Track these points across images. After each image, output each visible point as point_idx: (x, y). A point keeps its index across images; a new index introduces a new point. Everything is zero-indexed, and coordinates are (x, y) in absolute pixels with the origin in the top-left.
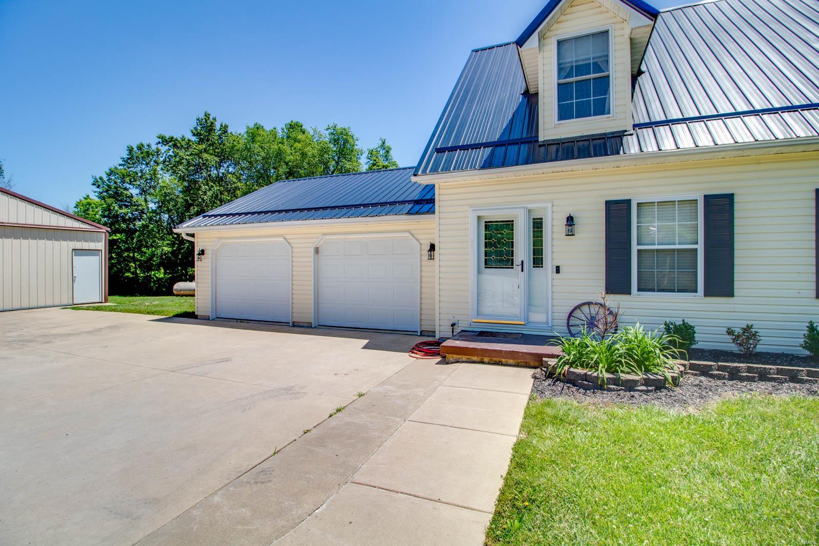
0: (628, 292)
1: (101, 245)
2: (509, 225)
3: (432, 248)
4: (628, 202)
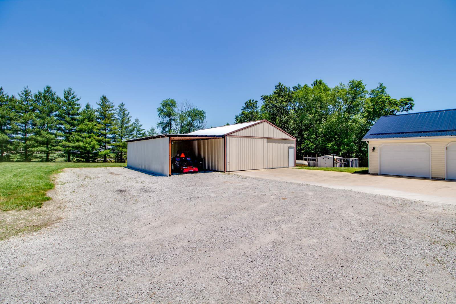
1: (294, 145)
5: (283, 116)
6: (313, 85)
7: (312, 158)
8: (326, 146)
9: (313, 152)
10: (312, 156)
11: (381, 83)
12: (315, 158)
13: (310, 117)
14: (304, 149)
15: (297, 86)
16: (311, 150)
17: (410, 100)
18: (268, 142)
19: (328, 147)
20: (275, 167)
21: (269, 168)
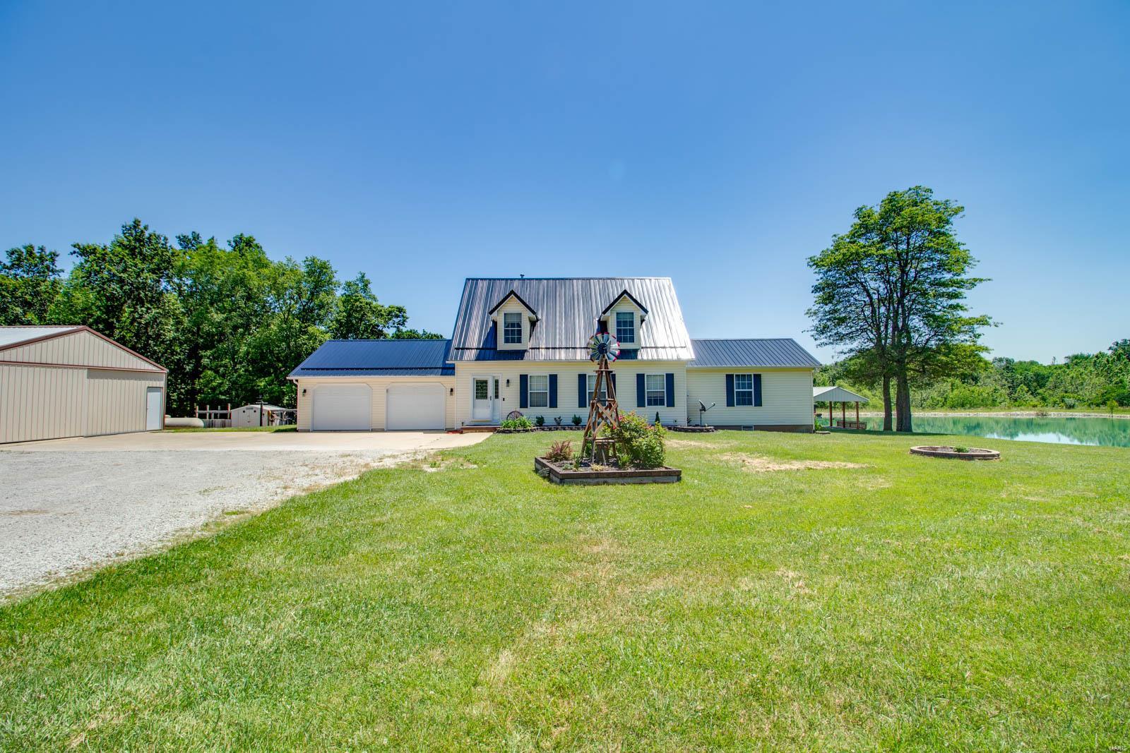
0: (527, 407)
1: (162, 384)
2: (486, 382)
3: (452, 390)
4: (527, 375)
5: (143, 307)
6: (234, 244)
7: (219, 412)
8: (255, 386)
9: (223, 397)
10: (219, 407)
11: (363, 272)
12: (224, 412)
13: (218, 317)
14: (200, 391)
15: (190, 237)
16: (221, 393)
17: (400, 310)
18: (89, 376)
19: (259, 388)
20: (108, 432)
21: (90, 434)
